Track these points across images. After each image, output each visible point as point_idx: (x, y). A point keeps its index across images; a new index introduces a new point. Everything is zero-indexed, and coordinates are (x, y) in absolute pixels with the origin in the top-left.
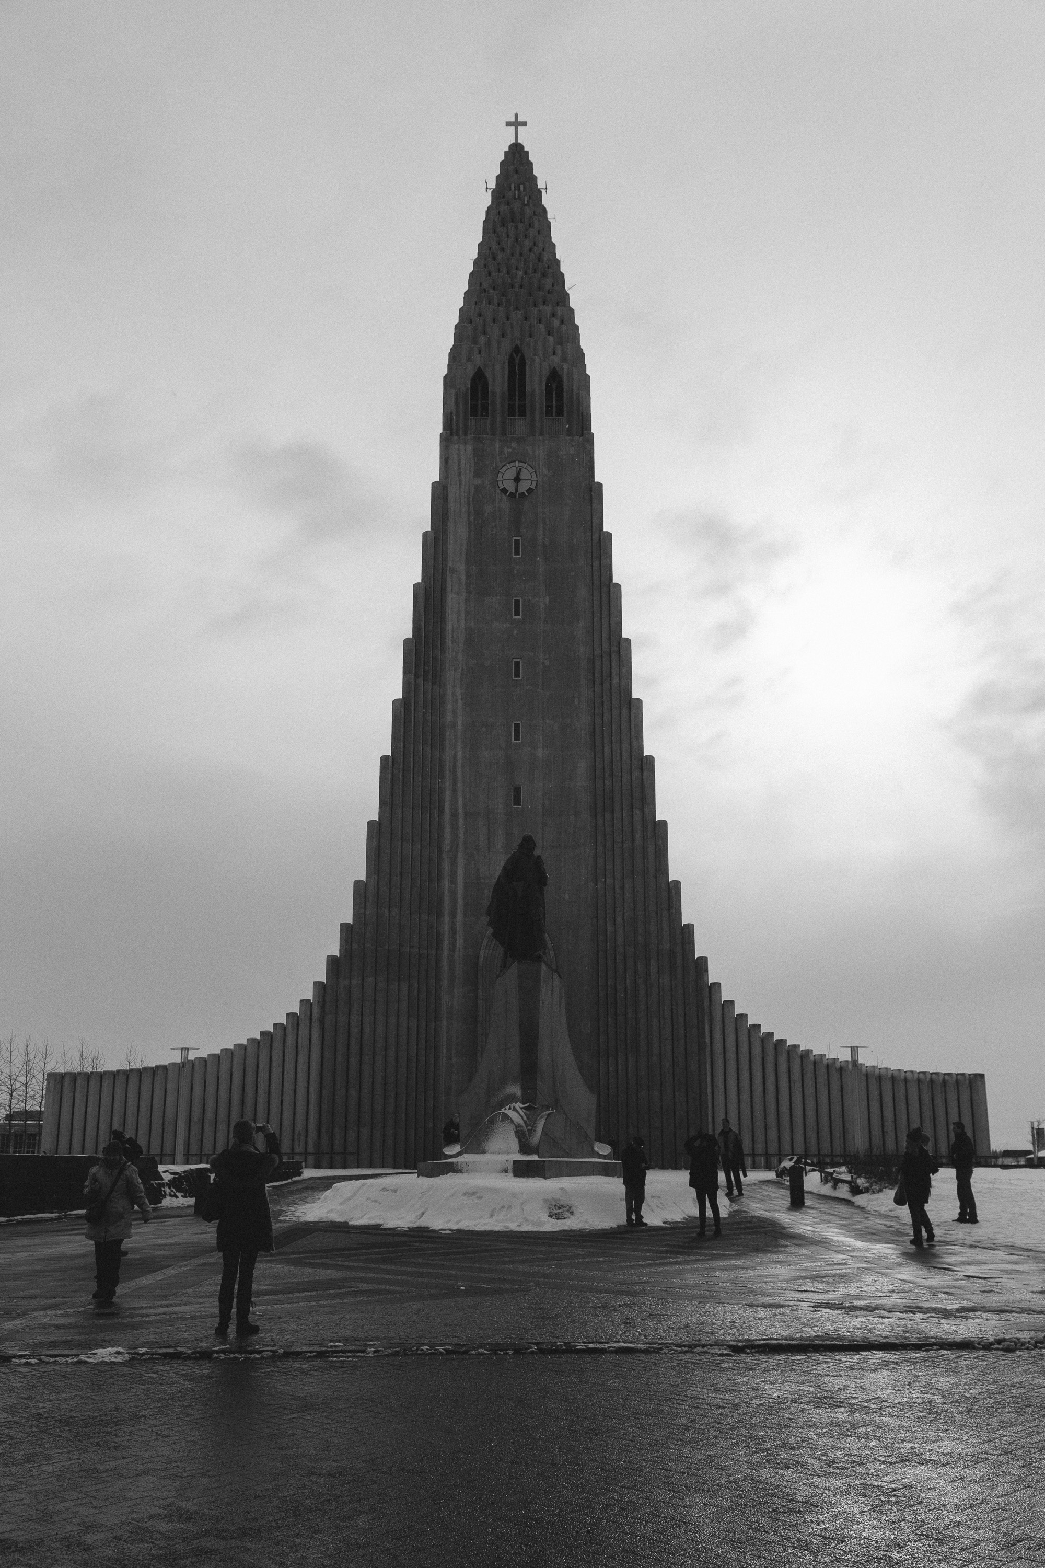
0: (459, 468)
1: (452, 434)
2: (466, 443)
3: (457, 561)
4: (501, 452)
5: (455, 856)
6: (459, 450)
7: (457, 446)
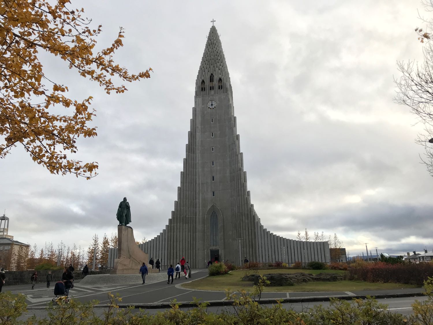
0: (199, 104)
1: (197, 96)
2: (200, 98)
3: (199, 125)
4: (208, 99)
6: (199, 99)
7: (198, 98)
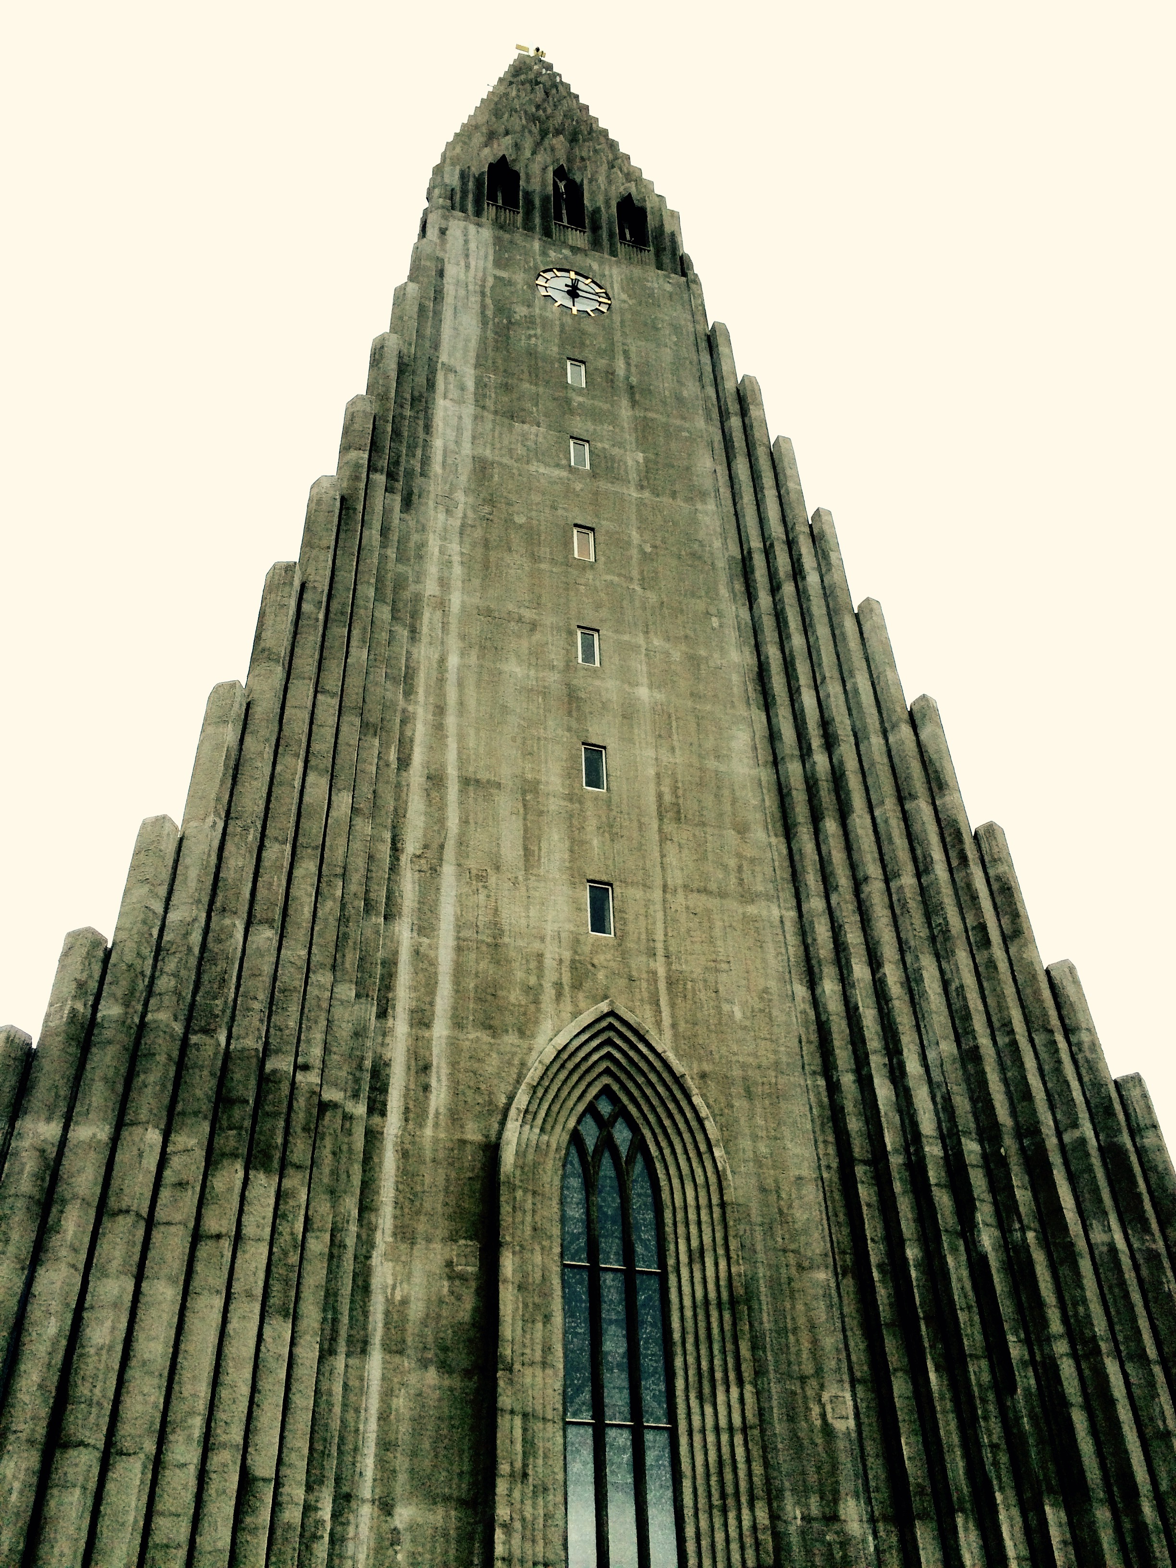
0: (465, 249)
1: (453, 208)
2: (479, 225)
4: (544, 254)
5: (435, 871)
6: (466, 228)
7: (462, 223)
